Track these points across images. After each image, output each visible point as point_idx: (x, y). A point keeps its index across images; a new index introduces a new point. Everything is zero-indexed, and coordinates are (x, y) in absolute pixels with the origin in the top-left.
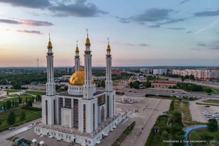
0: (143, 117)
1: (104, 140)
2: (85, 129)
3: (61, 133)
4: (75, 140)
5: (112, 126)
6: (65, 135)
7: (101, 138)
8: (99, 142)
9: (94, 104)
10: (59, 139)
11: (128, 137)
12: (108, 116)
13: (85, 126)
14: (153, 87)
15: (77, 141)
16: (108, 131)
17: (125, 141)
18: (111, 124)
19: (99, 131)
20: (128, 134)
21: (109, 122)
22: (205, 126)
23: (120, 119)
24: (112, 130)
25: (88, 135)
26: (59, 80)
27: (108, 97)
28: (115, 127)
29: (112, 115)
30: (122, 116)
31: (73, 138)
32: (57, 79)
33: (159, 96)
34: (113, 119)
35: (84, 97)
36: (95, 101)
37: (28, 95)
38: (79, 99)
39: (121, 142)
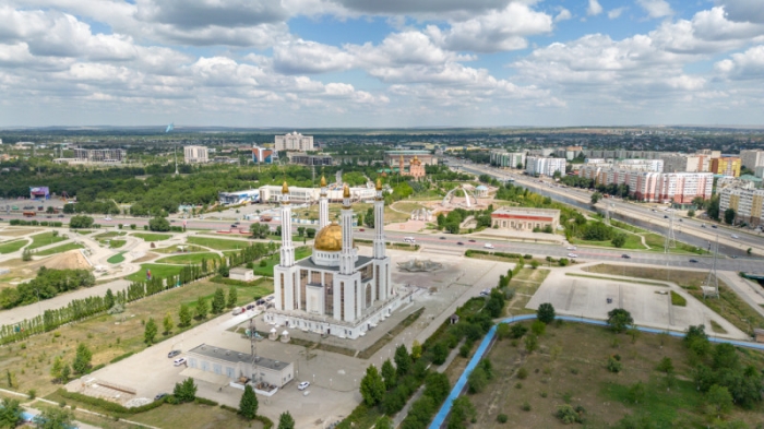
0: (441, 300)
1: (370, 333)
2: (343, 316)
3: (308, 322)
4: (329, 331)
5: (384, 314)
6: (313, 324)
7: (366, 329)
8: (363, 334)
9: (356, 282)
10: (306, 330)
11: (407, 329)
12: (378, 298)
13: (343, 312)
14: (496, 227)
15: (332, 333)
16: (377, 321)
17: (401, 334)
18: (382, 311)
19: (363, 319)
20: (407, 325)
21: (379, 308)
22: (535, 316)
23: (399, 303)
24: (383, 319)
25: (348, 324)
26: (250, 200)
27: (378, 267)
28: (388, 315)
29: (383, 297)
30: (403, 298)
31: (326, 327)
32: (244, 196)
33: (497, 254)
34: (386, 304)
35: (342, 270)
36: (358, 276)
37: (200, 249)
38: (335, 273)
39: (395, 335)
